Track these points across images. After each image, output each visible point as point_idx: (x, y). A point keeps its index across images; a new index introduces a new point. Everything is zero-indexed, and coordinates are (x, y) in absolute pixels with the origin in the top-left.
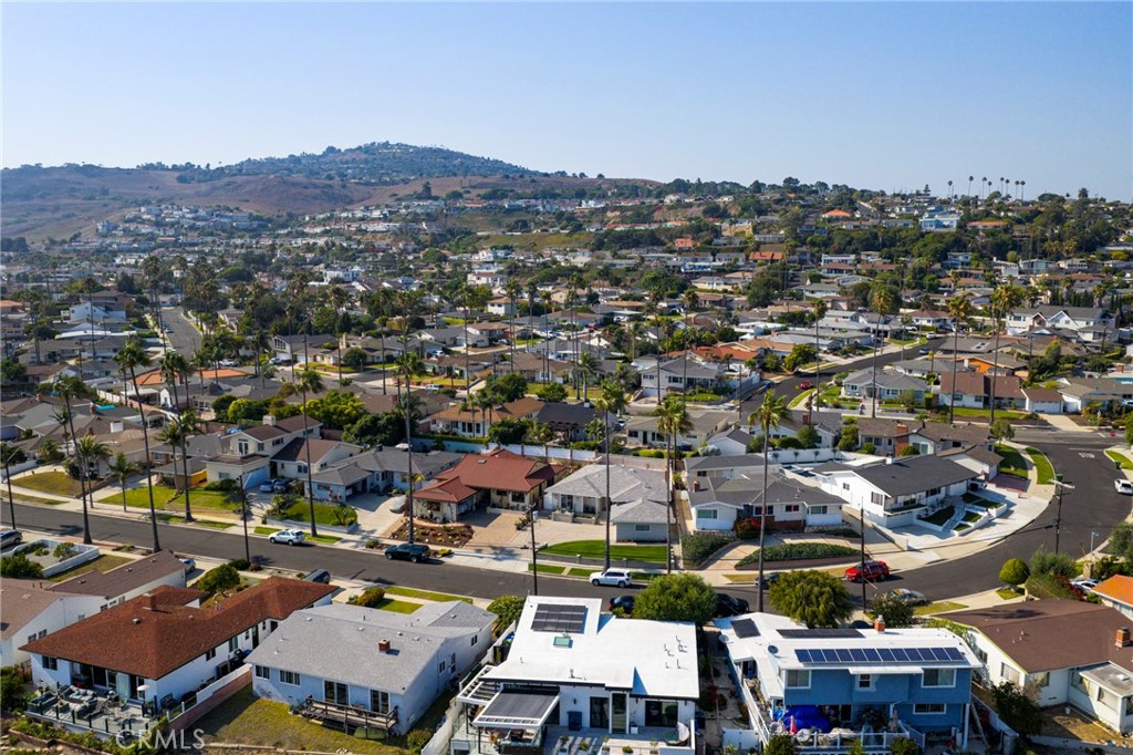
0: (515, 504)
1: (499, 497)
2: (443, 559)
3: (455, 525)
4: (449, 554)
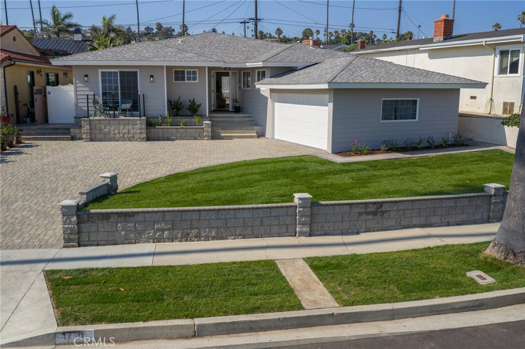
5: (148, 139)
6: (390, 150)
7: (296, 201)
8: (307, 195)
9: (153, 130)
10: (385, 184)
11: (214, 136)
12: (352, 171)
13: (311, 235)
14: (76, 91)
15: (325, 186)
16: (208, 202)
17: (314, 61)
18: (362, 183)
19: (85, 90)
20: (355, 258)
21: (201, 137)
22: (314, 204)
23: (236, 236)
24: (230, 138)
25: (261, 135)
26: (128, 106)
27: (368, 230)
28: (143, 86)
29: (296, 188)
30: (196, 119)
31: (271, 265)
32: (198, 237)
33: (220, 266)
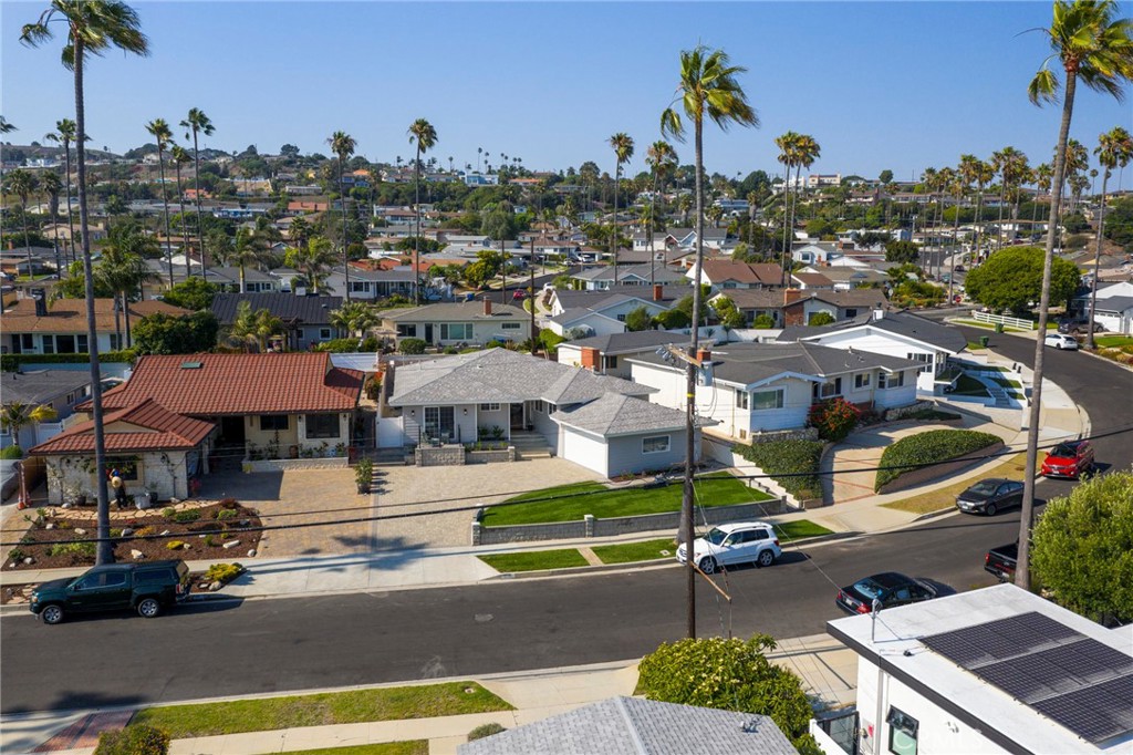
0: (316, 443)
1: (270, 434)
2: (229, 590)
3: (191, 505)
4: (240, 576)
5: (467, 463)
6: (649, 474)
7: (586, 519)
8: (591, 516)
9: (469, 455)
10: (636, 505)
11: (517, 458)
12: (619, 495)
13: (593, 536)
14: (405, 424)
15: (602, 508)
16: (540, 521)
17: (596, 396)
18: (623, 504)
19: (413, 424)
20: (613, 547)
21: (506, 459)
22: (595, 520)
23: (556, 538)
24: (529, 459)
25: (554, 455)
26: (447, 435)
27: (623, 533)
28: (458, 418)
29: (585, 510)
30: (501, 444)
31: (575, 550)
32: (537, 539)
33: (553, 551)
